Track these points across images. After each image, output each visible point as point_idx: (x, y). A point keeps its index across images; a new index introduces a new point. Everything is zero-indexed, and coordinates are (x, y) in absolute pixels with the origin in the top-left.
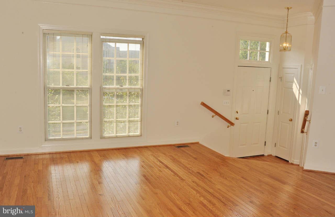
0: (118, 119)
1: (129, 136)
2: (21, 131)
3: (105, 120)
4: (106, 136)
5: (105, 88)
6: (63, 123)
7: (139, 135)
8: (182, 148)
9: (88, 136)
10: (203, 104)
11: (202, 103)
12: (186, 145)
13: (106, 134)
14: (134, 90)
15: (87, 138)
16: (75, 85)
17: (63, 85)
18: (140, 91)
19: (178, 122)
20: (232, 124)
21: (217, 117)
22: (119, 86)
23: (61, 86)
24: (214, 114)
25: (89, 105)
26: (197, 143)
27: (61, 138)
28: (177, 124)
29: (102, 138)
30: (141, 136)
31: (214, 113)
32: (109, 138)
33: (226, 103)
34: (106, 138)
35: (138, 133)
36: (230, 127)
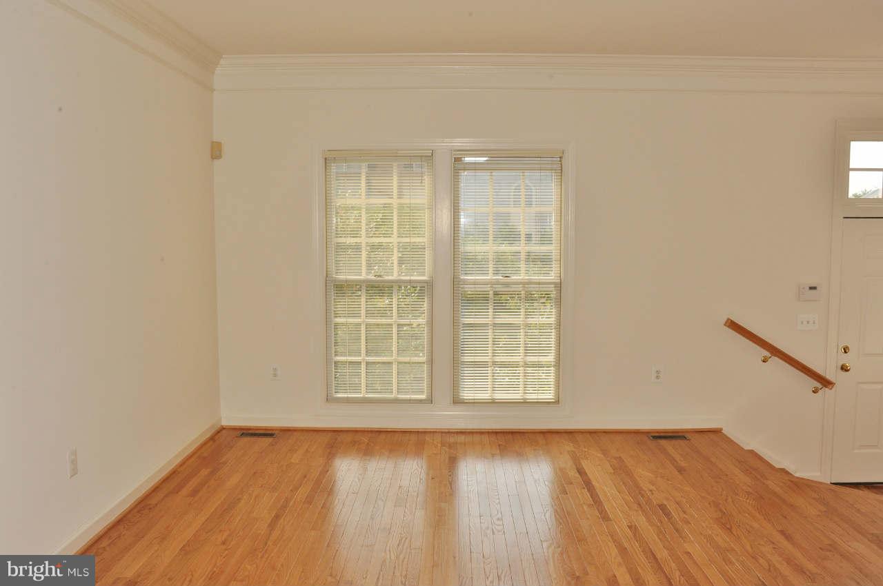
0: (497, 359)
1: (525, 403)
2: (275, 375)
3: (467, 359)
4: (467, 399)
5: (465, 282)
6: (367, 363)
7: (553, 401)
8: (663, 442)
9: (423, 397)
10: (733, 325)
11: (730, 321)
12: (680, 434)
13: (467, 395)
14: (538, 286)
15: (420, 401)
16: (395, 274)
17: (368, 273)
18: (553, 289)
19: (658, 372)
20: (826, 383)
21: (775, 360)
22: (501, 277)
23: (363, 276)
24: (767, 354)
25: (427, 321)
26: (717, 432)
27: (362, 396)
28: (657, 377)
29: (457, 401)
30: (557, 402)
31: (768, 350)
32: (474, 403)
33: (805, 323)
34: (467, 403)
35: (549, 395)
36: (820, 392)
